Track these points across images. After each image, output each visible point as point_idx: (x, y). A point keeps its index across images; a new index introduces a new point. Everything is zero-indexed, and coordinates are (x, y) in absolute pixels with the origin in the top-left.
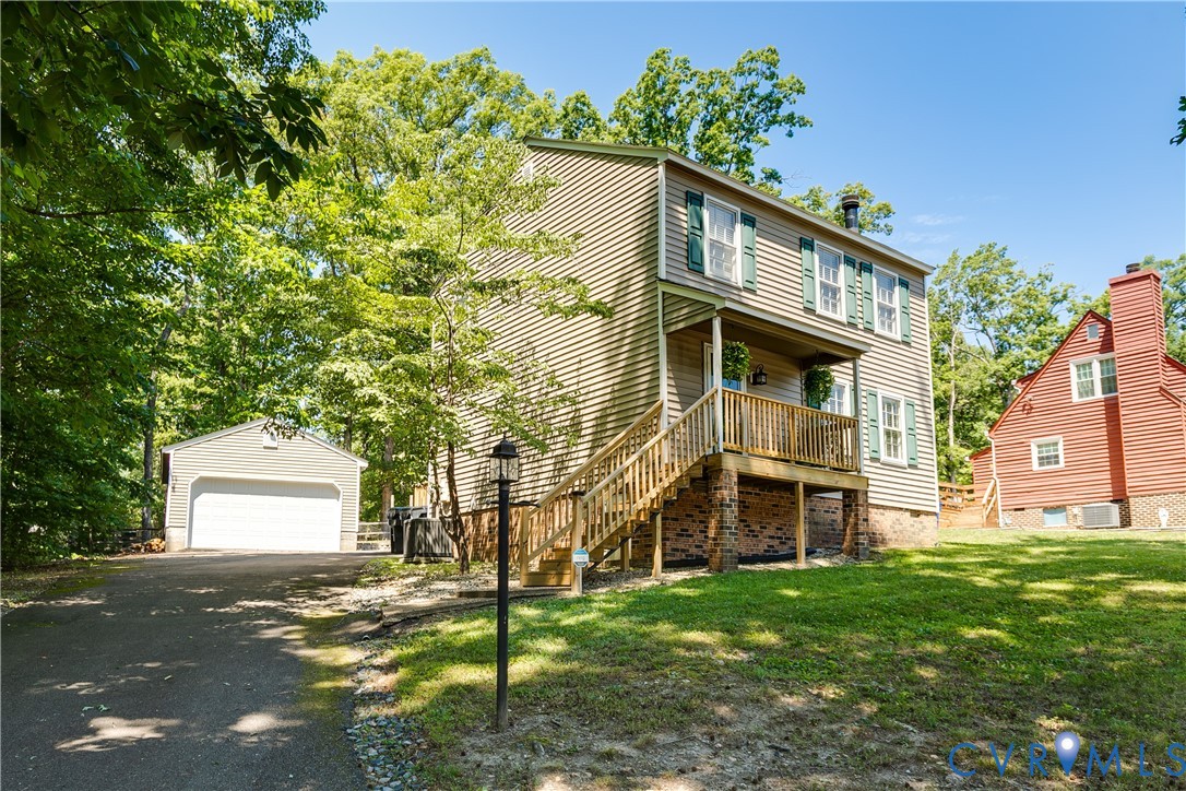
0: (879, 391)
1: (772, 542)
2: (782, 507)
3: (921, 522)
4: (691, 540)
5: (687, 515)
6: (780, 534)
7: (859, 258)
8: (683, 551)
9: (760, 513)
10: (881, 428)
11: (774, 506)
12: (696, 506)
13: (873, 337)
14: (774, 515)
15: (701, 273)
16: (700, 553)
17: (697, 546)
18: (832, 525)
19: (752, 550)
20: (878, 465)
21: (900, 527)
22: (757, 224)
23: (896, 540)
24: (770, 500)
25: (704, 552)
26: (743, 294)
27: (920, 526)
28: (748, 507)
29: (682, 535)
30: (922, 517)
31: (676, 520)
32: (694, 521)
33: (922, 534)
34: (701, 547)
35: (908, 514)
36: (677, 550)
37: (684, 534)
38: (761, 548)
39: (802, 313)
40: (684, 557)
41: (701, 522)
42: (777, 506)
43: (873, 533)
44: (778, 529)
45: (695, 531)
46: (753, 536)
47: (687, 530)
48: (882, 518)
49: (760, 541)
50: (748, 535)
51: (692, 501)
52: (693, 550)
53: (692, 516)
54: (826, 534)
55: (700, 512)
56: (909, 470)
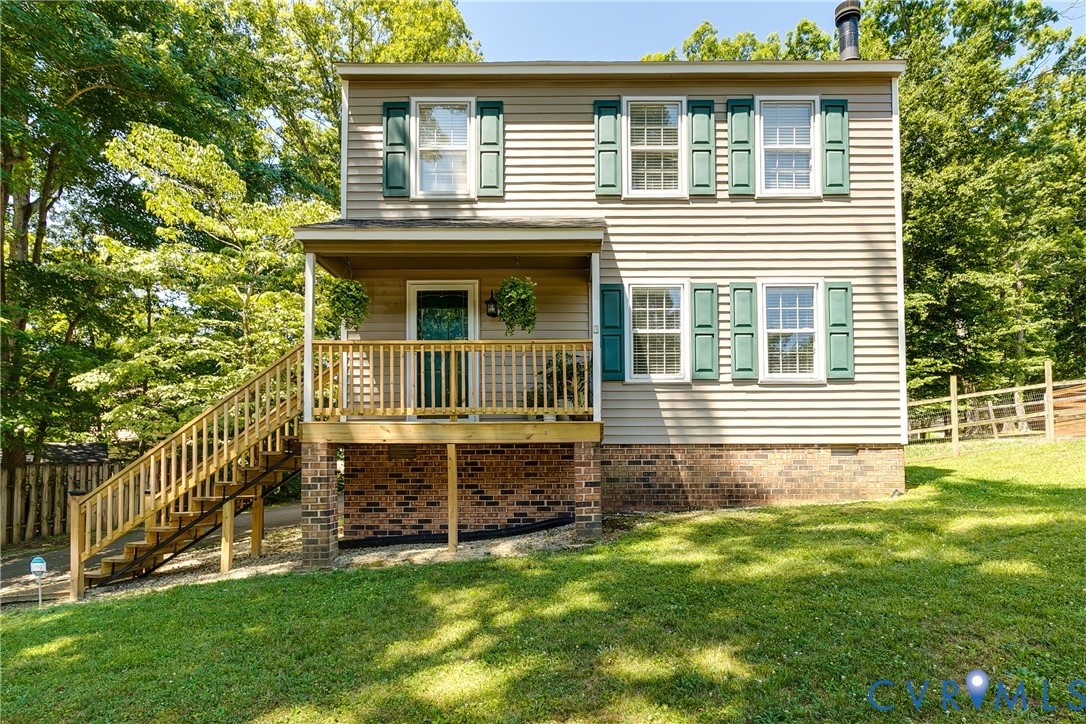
0: (759, 282)
1: (522, 509)
2: (543, 463)
3: (860, 462)
4: (382, 515)
5: (377, 487)
6: (538, 498)
7: (719, 96)
8: (369, 527)
9: (504, 475)
10: (763, 334)
11: (526, 464)
12: (391, 476)
13: (753, 204)
14: (527, 475)
15: (405, 197)
16: (398, 529)
17: (391, 522)
18: (644, 480)
19: (486, 521)
20: (755, 387)
21: (804, 472)
22: (506, 109)
23: (793, 492)
24: (522, 458)
25: (404, 527)
26: (480, 205)
27: (856, 467)
28: (482, 469)
29: (370, 510)
30: (863, 455)
31: (362, 493)
32: (388, 493)
33: (861, 479)
34: (400, 521)
35: (826, 453)
36: (362, 527)
37: (373, 508)
38: (503, 516)
39: (595, 204)
40: (370, 533)
41: (398, 493)
42: (536, 463)
43: (737, 486)
44: (533, 492)
45: (390, 504)
46: (488, 504)
47: (378, 504)
48: (759, 462)
49: (502, 509)
50: (479, 504)
51: (387, 470)
52: (387, 527)
53: (386, 487)
54: (633, 492)
55: (398, 481)
56: (830, 387)
